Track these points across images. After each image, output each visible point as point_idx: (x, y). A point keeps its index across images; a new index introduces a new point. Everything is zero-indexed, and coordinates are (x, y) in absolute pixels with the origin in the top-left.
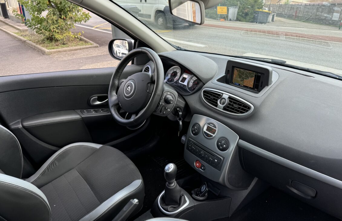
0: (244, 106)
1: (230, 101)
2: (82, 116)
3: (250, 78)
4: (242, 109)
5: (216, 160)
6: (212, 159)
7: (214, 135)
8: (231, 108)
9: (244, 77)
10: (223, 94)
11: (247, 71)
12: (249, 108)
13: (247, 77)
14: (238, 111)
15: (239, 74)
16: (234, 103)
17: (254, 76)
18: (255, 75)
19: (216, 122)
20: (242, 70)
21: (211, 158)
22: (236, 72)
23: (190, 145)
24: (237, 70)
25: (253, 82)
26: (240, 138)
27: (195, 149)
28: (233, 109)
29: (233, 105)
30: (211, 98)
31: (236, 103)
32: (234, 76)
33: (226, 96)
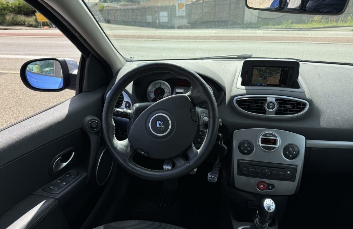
0: (297, 104)
1: (279, 103)
2: (57, 197)
3: (274, 75)
4: (297, 108)
5: (289, 172)
6: (283, 173)
7: (277, 146)
8: (284, 110)
9: (267, 75)
10: (266, 97)
11: (271, 68)
12: (304, 105)
13: (271, 74)
14: (293, 111)
15: (260, 74)
16: (285, 104)
17: (280, 72)
18: (282, 71)
19: (273, 131)
20: (264, 68)
21: (281, 172)
22: (255, 72)
23: (245, 169)
24: (257, 69)
25: (279, 78)
26: (306, 139)
27: (254, 170)
28: (287, 111)
29: (285, 107)
30: (251, 106)
31: (287, 104)
32: (254, 76)
33: (271, 99)
